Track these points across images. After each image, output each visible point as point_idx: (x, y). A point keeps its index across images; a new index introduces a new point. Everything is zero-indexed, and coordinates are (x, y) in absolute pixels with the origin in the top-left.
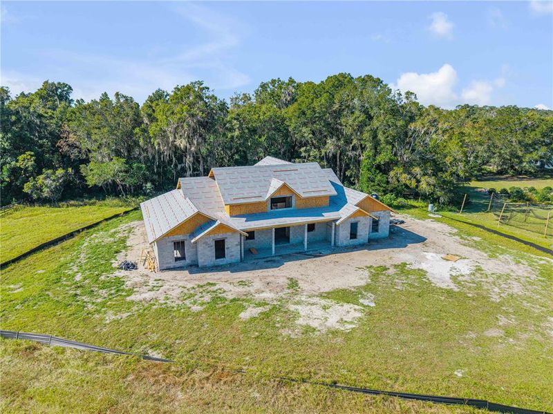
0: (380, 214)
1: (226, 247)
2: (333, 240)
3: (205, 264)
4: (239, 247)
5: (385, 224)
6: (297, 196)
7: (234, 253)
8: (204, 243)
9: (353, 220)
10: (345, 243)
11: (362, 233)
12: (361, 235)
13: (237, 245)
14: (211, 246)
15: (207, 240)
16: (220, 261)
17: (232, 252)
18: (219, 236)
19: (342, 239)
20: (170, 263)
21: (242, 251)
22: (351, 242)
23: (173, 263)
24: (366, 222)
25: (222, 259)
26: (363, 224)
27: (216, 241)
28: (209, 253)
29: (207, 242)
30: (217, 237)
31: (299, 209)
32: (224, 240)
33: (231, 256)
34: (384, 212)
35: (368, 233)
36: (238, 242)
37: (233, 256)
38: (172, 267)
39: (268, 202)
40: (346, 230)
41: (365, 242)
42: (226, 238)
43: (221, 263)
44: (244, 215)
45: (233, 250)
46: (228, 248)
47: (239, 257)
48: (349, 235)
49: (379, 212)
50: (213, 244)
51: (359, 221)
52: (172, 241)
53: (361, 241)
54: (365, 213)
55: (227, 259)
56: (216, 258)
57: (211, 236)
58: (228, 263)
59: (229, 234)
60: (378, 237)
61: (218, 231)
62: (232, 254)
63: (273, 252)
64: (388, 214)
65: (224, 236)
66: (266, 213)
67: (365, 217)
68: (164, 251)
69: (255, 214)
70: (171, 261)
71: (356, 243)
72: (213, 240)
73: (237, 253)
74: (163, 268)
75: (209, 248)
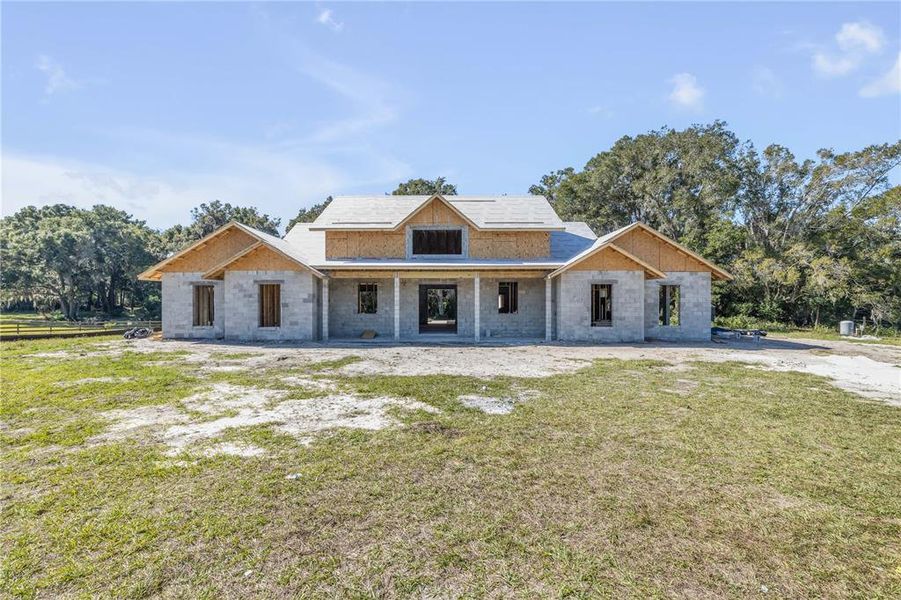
1: (282, 301)
2: (548, 325)
3: (236, 333)
4: (310, 306)
5: (697, 305)
7: (299, 318)
8: (235, 287)
10: (579, 333)
11: (624, 314)
12: (622, 319)
13: (305, 301)
14: (250, 296)
15: (241, 282)
16: (268, 332)
17: (293, 314)
18: (269, 276)
19: (568, 323)
20: (183, 327)
21: (325, 321)
22: (596, 332)
23: (189, 329)
24: (636, 287)
25: (273, 328)
26: (628, 291)
27: (262, 287)
28: (245, 310)
29: (242, 286)
30: (264, 278)
31: (477, 260)
32: (278, 286)
33: (292, 324)
34: (691, 275)
35: (642, 314)
36: (309, 295)
37: (296, 323)
38: (186, 336)
39: (408, 237)
40: (578, 301)
41: (636, 337)
42: (282, 281)
43: (269, 337)
44: (354, 259)
45: (296, 310)
46: (286, 305)
47: (309, 328)
48: (588, 315)
49: (678, 274)
50: (256, 290)
51: (616, 282)
52: (191, 283)
53: (625, 334)
54: (627, 258)
55: (284, 330)
56: (262, 324)
57: (250, 272)
58: (286, 338)
59: (290, 273)
60: (678, 336)
61: (266, 263)
62: (294, 319)
63: (397, 334)
64: (705, 282)
65: (279, 277)
66: (403, 259)
67: (631, 272)
68: (173, 301)
69: (378, 259)
70: (185, 323)
71: (611, 337)
72: (255, 282)
73: (306, 319)
74: (169, 335)
75: (246, 299)
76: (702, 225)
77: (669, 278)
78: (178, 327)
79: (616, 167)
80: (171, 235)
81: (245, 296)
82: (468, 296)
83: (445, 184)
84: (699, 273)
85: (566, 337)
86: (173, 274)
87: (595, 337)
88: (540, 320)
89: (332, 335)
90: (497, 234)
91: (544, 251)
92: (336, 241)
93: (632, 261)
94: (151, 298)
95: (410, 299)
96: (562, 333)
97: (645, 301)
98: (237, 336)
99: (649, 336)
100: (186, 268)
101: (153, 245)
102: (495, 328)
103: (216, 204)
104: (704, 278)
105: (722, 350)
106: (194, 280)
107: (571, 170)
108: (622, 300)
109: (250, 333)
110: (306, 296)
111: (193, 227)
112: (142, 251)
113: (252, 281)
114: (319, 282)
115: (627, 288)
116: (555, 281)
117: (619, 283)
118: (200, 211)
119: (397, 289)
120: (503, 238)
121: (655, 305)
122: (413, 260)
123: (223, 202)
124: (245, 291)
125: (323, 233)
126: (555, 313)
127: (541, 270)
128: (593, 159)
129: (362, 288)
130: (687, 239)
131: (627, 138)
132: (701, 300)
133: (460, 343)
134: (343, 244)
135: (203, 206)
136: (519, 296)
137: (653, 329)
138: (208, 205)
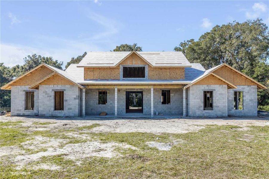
0: (244, 88)
1: (64, 99)
2: (184, 110)
3: (44, 113)
4: (77, 101)
5: (251, 100)
6: (149, 66)
7: (72, 107)
8: (44, 92)
9: (206, 88)
10: (198, 113)
11: (218, 105)
12: (218, 107)
13: (75, 99)
14: (50, 96)
15: (47, 90)
16: (58, 113)
17: (69, 105)
18: (59, 87)
19: (193, 109)
20: (20, 110)
21: (84, 108)
22: (206, 113)
23: (23, 112)
24: (223, 92)
25: (61, 111)
26: (220, 94)
27: (55, 92)
28: (48, 103)
29: (46, 92)
30: (56, 88)
31: (152, 80)
32: (63, 92)
33: (69, 109)
34: (248, 87)
35: (227, 105)
36: (77, 96)
37: (71, 109)
38: (21, 114)
39: (121, 70)
40: (198, 99)
41: (224, 115)
42: (65, 90)
43: (59, 115)
44: (97, 80)
45: (71, 103)
46: (66, 101)
47: (77, 111)
48: (202, 105)
49: (242, 87)
50: (53, 94)
51: (215, 90)
52: (24, 91)
53: (219, 114)
54: (219, 79)
55: (65, 112)
56: (55, 109)
57: (50, 86)
58: (67, 115)
59: (68, 86)
60: (243, 114)
61: (58, 82)
62: (70, 107)
63: (116, 114)
64: (254, 90)
65: (63, 88)
66: (119, 80)
67: (221, 86)
68: (16, 99)
69: (108, 80)
70: (21, 108)
71: (213, 115)
72: (53, 90)
73: (75, 107)
74: (14, 114)
75: (49, 98)
76: (252, 65)
77: (238, 88)
78: (18, 110)
79: (213, 39)
80: (14, 69)
81: (48, 96)
82: (148, 97)
83: (137, 46)
84: (252, 86)
85: (192, 115)
86: (16, 87)
87: (205, 115)
88: (181, 107)
89: (87, 114)
90: (161, 68)
91: (182, 76)
92: (88, 72)
93: (222, 80)
94: (5, 97)
95: (121, 98)
96: (190, 113)
97: (228, 98)
98: (45, 115)
99: (230, 114)
100: (22, 84)
101: (6, 74)
102: (160, 111)
103: (34, 56)
104: (254, 88)
105: (263, 121)
106: (25, 89)
107: (193, 40)
108: (217, 98)
109: (50, 113)
110: (75, 97)
111: (24, 66)
112: (2, 76)
113: (51, 90)
114: (81, 90)
115: (220, 93)
116: (187, 90)
117: (216, 91)
118: (28, 58)
119: (116, 94)
120: (163, 70)
121: (233, 100)
122: (123, 80)
123: (38, 55)
124: (48, 94)
125: (83, 68)
126: (187, 104)
127: (181, 85)
128: (202, 36)
129: (100, 93)
130: (245, 71)
131: (218, 26)
132: (253, 98)
133: (144, 118)
134: (92, 73)
135: (29, 56)
136: (171, 97)
137: (231, 111)
138: (31, 56)
